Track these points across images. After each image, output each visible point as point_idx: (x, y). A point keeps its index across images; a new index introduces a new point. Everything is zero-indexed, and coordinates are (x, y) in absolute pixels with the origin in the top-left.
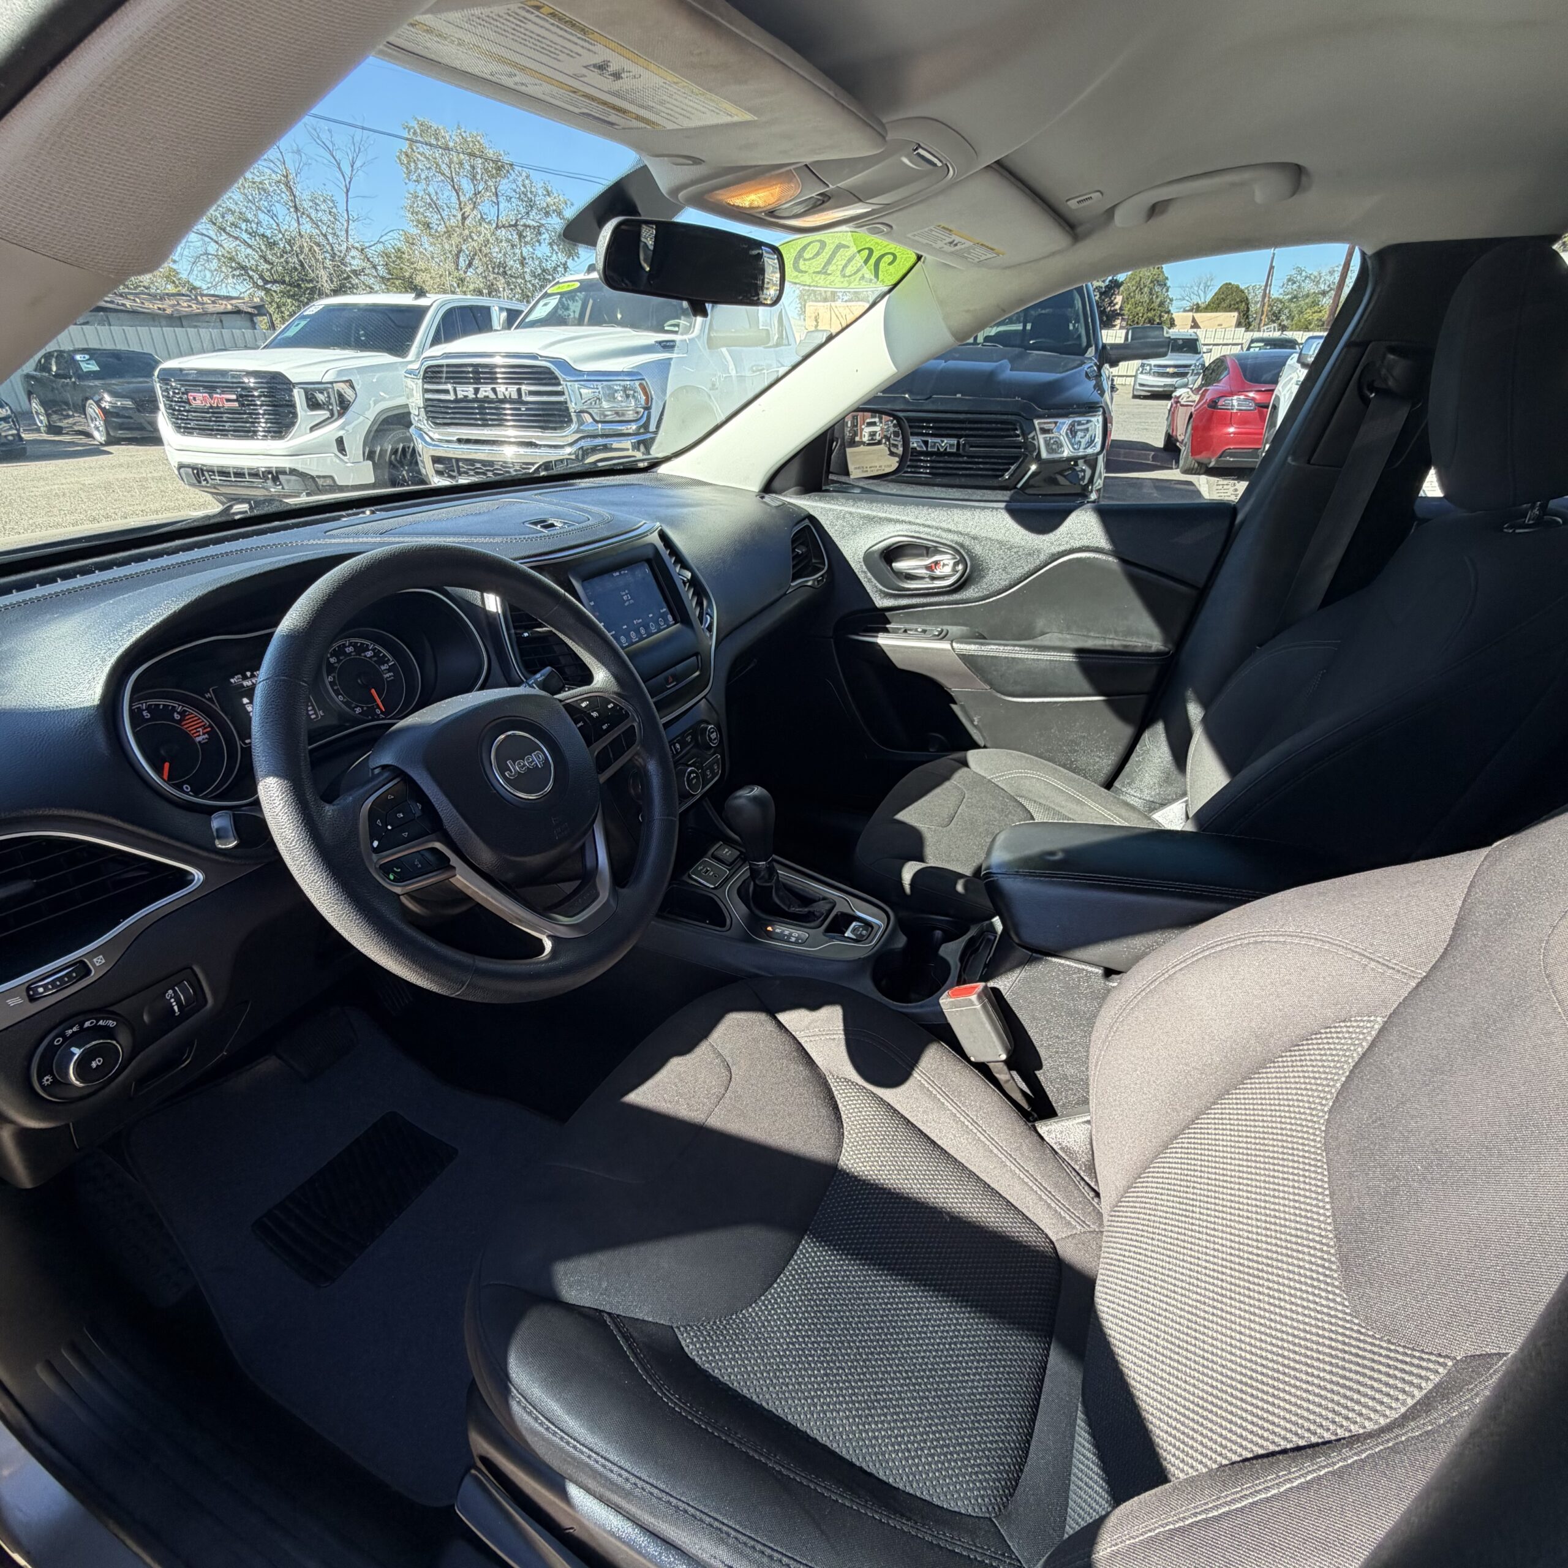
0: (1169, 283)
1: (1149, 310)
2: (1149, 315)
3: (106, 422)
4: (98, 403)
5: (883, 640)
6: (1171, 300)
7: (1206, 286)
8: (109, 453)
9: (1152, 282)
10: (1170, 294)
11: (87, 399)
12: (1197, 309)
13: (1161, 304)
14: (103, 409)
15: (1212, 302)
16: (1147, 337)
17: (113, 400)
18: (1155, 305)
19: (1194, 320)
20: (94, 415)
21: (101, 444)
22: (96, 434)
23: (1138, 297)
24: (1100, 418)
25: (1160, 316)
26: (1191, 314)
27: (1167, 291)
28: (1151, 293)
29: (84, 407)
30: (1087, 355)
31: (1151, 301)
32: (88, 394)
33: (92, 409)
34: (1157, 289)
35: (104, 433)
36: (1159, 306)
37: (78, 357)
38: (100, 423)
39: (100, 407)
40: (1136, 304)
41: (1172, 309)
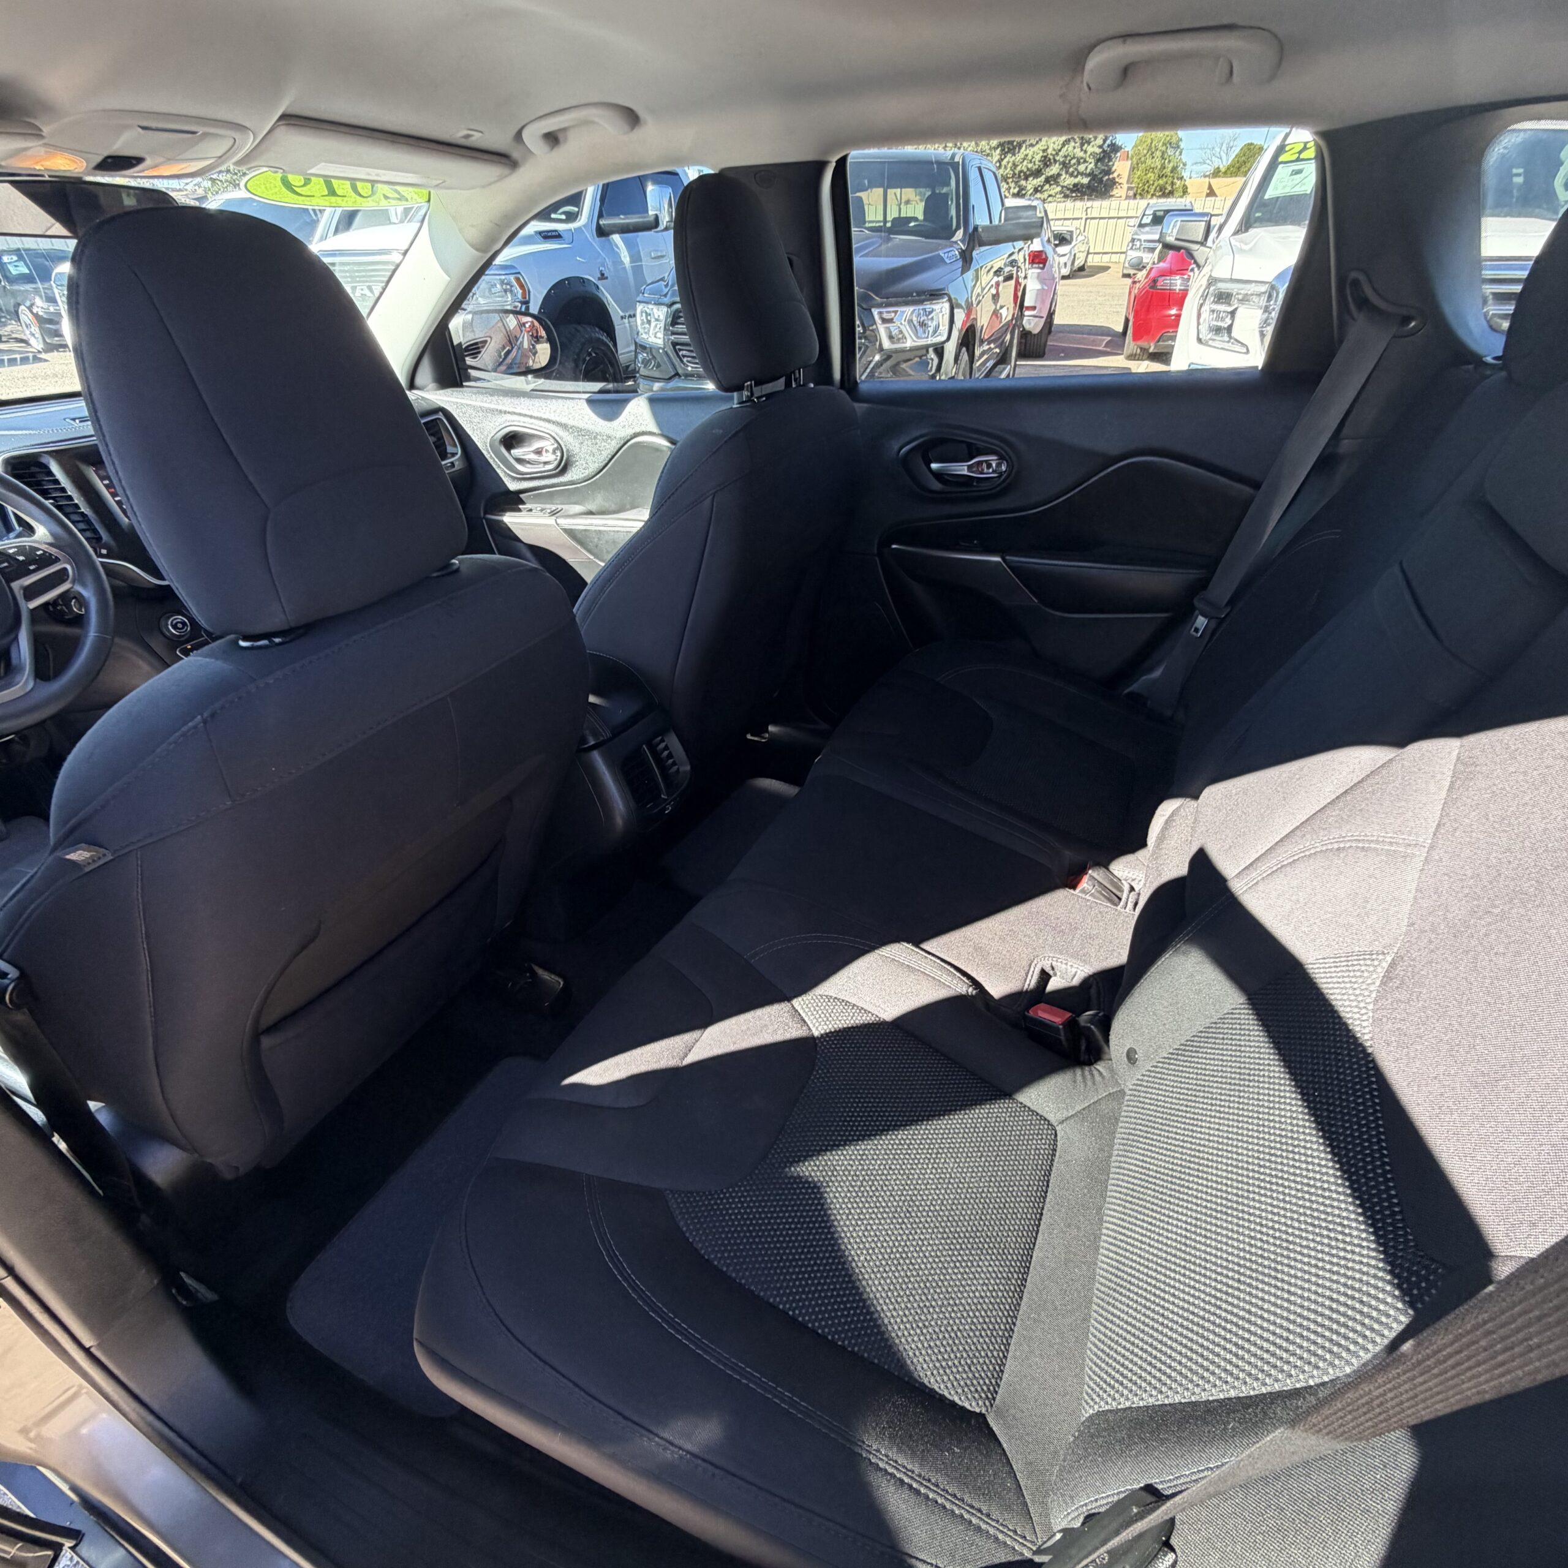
0: (1182, 145)
1: (1160, 177)
2: (1161, 182)
3: (41, 328)
4: (30, 308)
5: (509, 519)
6: (1185, 165)
7: (1230, 148)
8: (46, 361)
9: (1164, 144)
10: (1184, 158)
11: (19, 305)
12: (1216, 173)
13: (1174, 169)
14: (36, 316)
15: (1232, 165)
16: (1020, 218)
17: (45, 305)
18: (1168, 171)
19: (1210, 187)
20: (28, 322)
21: (39, 352)
22: (32, 341)
23: (1149, 162)
24: (947, 306)
25: (1173, 184)
26: (1207, 179)
27: (1181, 154)
28: (1163, 157)
29: (17, 313)
30: (954, 239)
31: (1163, 167)
32: (19, 300)
33: (25, 315)
34: (1170, 152)
35: (40, 339)
36: (1172, 172)
37: (5, 259)
38: (35, 329)
39: (32, 312)
40: (1147, 171)
41: (1186, 175)
